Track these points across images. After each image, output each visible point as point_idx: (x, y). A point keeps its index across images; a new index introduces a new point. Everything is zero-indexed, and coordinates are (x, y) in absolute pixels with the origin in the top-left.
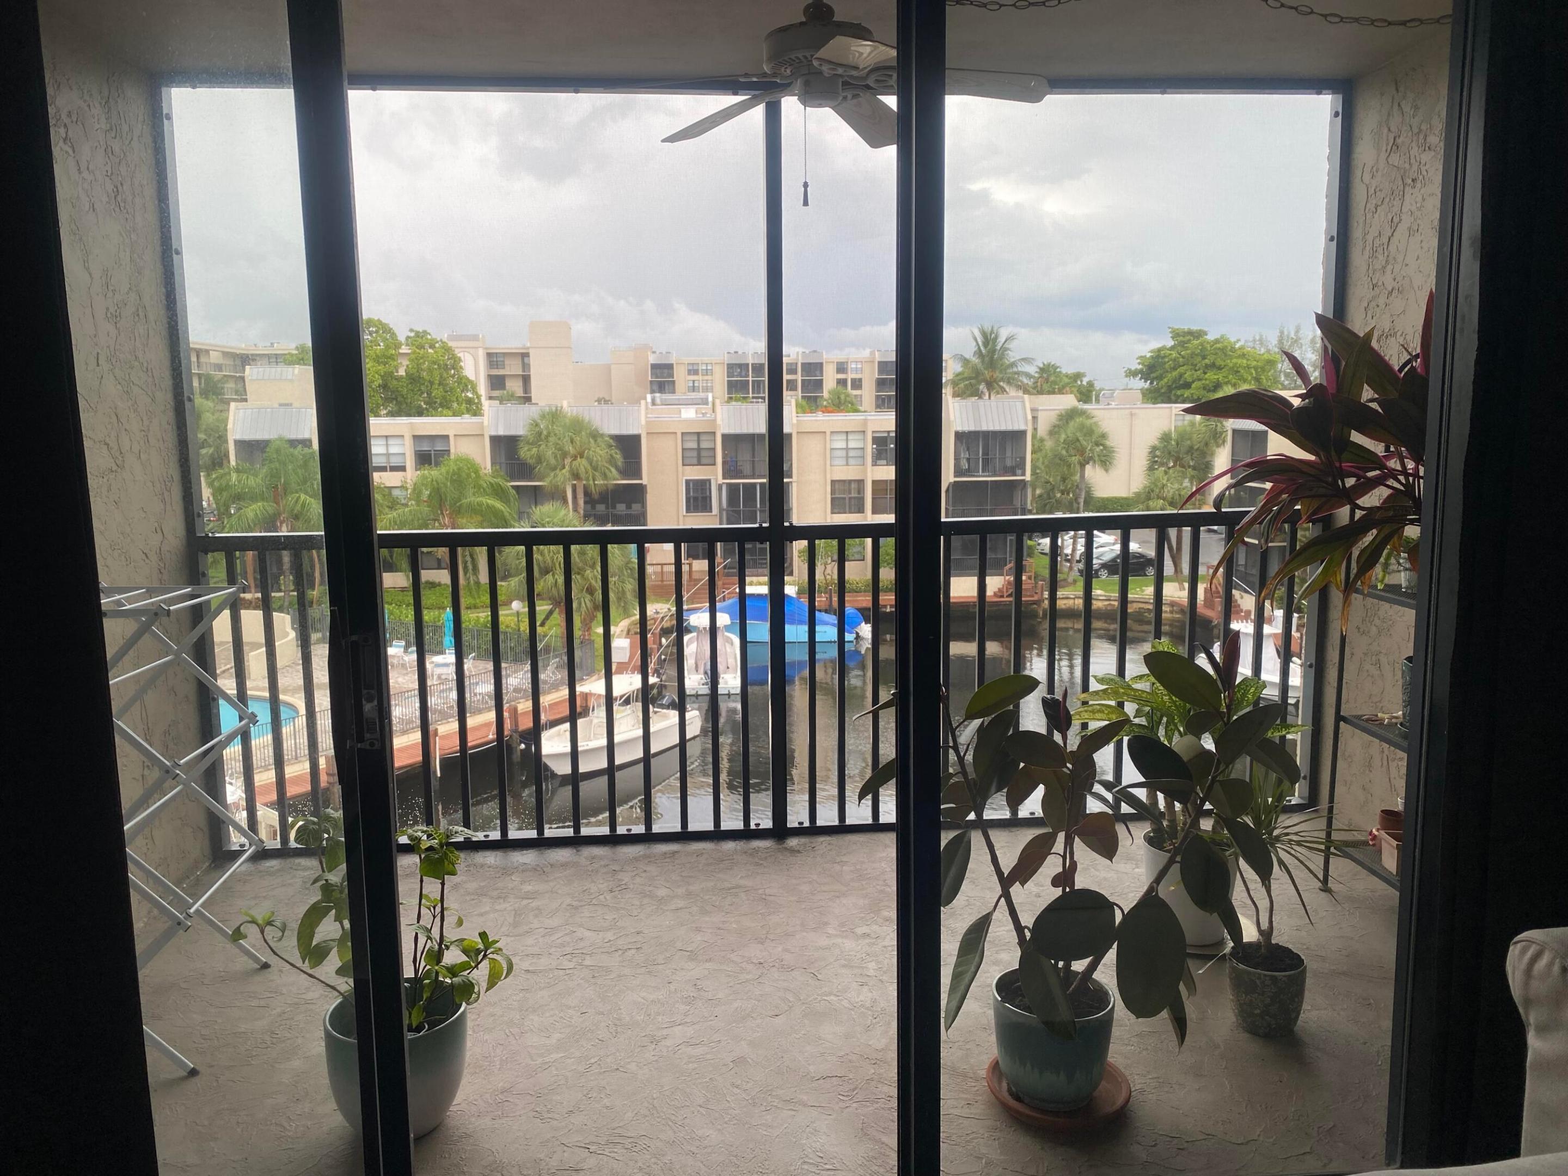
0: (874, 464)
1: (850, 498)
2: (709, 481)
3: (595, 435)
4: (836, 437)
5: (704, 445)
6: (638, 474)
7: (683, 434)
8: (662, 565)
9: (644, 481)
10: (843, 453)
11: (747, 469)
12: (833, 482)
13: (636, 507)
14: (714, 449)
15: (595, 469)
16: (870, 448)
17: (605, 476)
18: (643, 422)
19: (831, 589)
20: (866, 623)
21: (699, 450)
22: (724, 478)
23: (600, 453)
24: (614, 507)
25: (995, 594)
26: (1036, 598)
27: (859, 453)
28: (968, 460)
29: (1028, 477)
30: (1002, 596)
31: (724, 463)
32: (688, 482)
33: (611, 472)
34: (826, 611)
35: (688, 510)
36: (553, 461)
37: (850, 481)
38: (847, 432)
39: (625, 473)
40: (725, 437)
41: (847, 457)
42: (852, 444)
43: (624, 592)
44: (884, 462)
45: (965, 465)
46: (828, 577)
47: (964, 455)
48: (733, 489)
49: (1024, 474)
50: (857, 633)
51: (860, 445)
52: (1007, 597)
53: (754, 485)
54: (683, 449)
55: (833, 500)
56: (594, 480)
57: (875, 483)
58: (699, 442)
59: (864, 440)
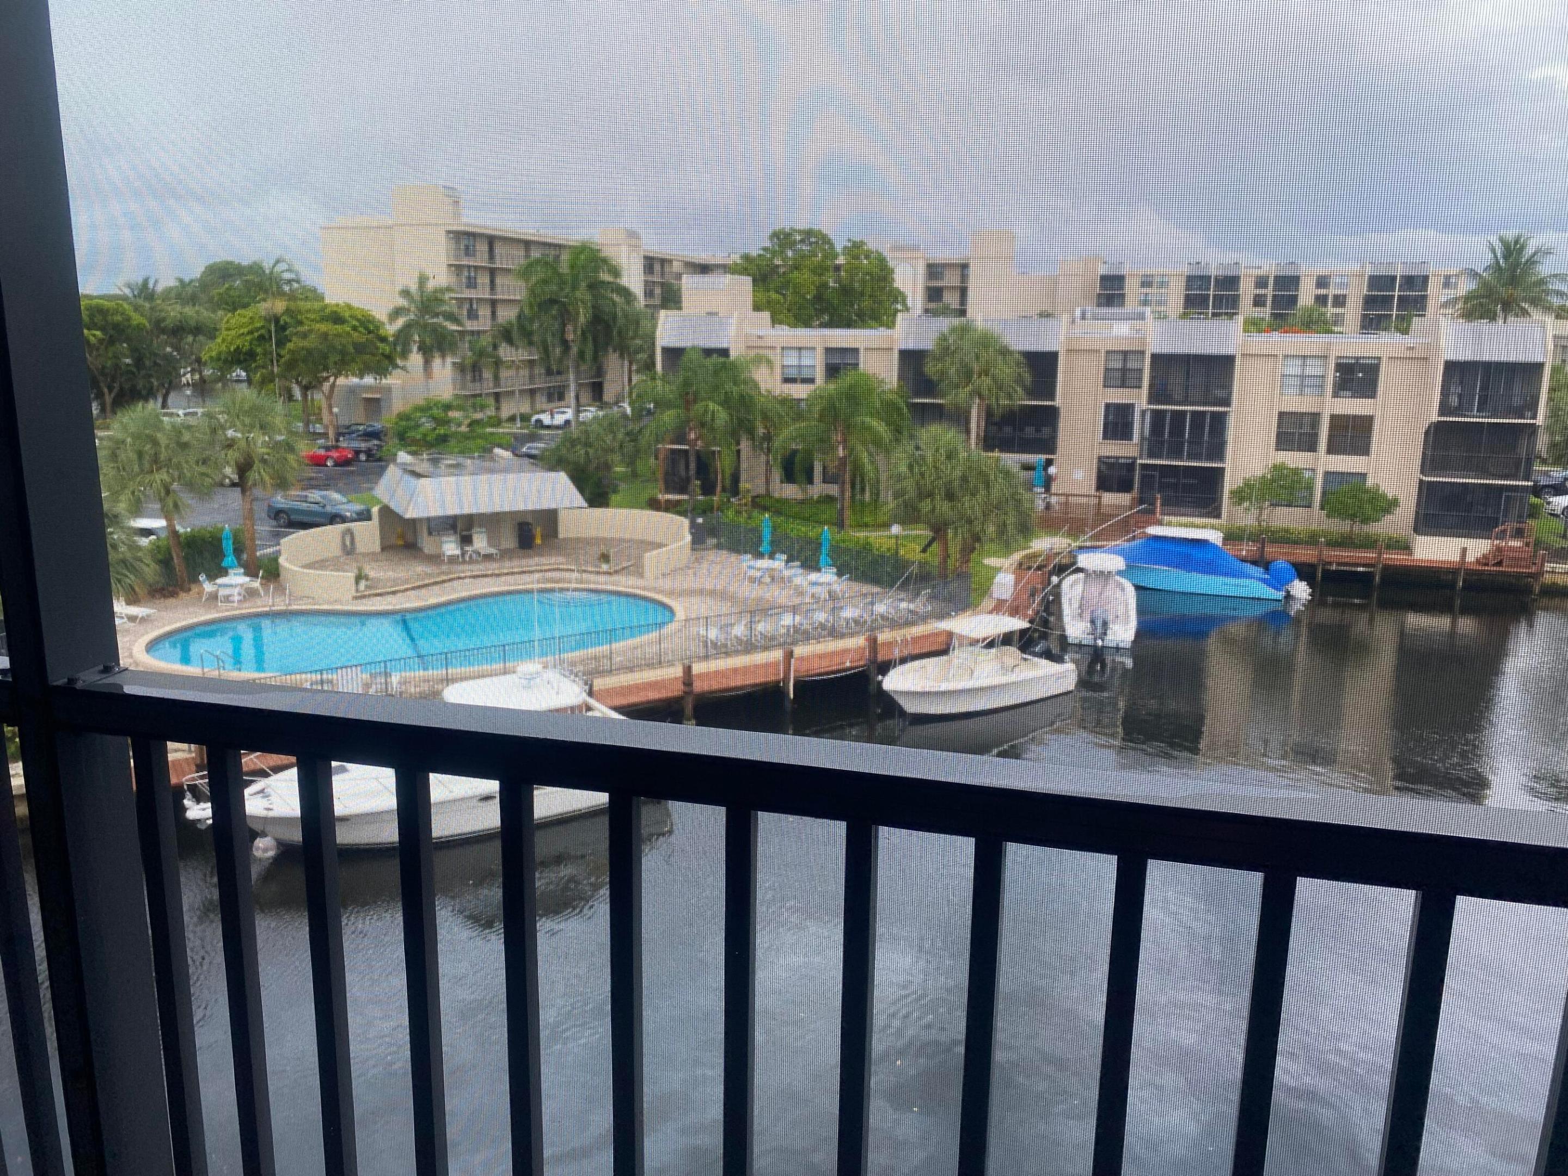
0: (1335, 395)
1: (1300, 434)
2: (1132, 405)
3: (1005, 352)
4: (1290, 362)
5: (1130, 365)
6: (1052, 396)
7: (1108, 352)
8: (1067, 495)
9: (1058, 402)
10: (1297, 382)
11: (1178, 394)
12: (1281, 414)
13: (1046, 431)
14: (1140, 371)
15: (1000, 388)
16: (1331, 376)
17: (1010, 397)
18: (1062, 338)
19: (1264, 539)
20: (1301, 580)
21: (1124, 370)
22: (1150, 402)
23: (1006, 371)
24: (1022, 430)
25: (1478, 561)
26: (1533, 569)
27: (1318, 382)
28: (1460, 396)
29: (1540, 420)
30: (1487, 565)
31: (1151, 386)
32: (1108, 406)
33: (1016, 392)
34: (1254, 563)
35: (1105, 437)
36: (955, 380)
37: (1302, 414)
38: (1304, 357)
39: (1032, 394)
40: (1155, 357)
41: (1302, 386)
42: (1309, 371)
43: (1005, 525)
44: (1349, 393)
45: (1454, 401)
46: (1263, 524)
47: (1456, 389)
48: (1158, 417)
49: (1534, 417)
50: (1288, 592)
51: (1318, 371)
52: (1494, 565)
53: (1184, 413)
54: (1107, 370)
55: (1279, 435)
56: (997, 400)
57: (1333, 418)
58: (1125, 360)
59: (1325, 366)
